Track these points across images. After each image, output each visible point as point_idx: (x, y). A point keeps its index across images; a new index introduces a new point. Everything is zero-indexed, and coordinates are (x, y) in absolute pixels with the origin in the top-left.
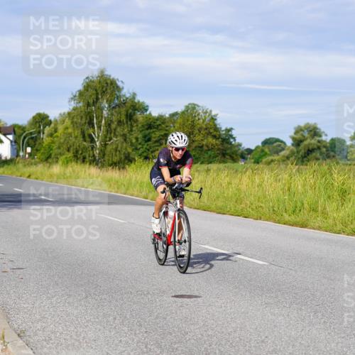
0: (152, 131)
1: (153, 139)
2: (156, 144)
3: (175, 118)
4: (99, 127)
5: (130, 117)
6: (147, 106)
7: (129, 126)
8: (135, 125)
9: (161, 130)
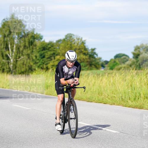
0: (45, 51)
1: (46, 57)
2: (49, 59)
3: (59, 43)
4: (12, 50)
5: (31, 43)
6: (42, 36)
7: (31, 49)
8: (35, 48)
9: (51, 50)
